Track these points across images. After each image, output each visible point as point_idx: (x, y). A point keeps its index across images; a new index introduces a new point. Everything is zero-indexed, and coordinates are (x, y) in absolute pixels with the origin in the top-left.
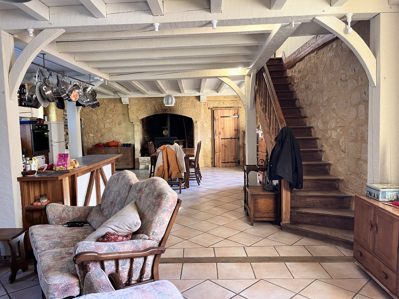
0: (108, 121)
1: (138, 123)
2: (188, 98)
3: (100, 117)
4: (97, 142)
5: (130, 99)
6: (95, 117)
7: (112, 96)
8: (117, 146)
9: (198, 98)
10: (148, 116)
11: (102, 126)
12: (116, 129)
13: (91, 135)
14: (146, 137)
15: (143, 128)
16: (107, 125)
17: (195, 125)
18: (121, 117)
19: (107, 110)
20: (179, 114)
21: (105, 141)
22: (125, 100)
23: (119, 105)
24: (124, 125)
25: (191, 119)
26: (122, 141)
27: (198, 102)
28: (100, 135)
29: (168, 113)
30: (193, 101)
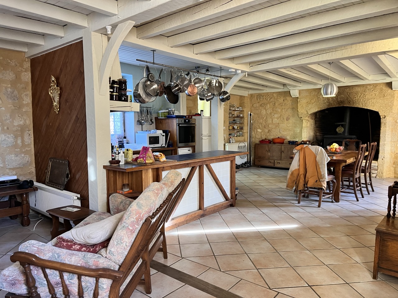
0: (276, 116)
1: (307, 118)
2: (375, 85)
3: (269, 111)
4: (264, 138)
5: (300, 92)
6: (264, 112)
7: (281, 89)
8: (283, 143)
9: (390, 85)
10: (319, 109)
11: (270, 121)
12: (284, 125)
13: (259, 130)
14: (318, 134)
15: (316, 124)
16: (276, 121)
17: (382, 121)
18: (290, 112)
19: (276, 104)
20: (360, 106)
21: (271, 137)
22: (295, 93)
23: (289, 98)
24: (292, 120)
25: (377, 113)
26: (289, 138)
27: (390, 90)
28: (267, 131)
29: (345, 106)
30: (382, 90)
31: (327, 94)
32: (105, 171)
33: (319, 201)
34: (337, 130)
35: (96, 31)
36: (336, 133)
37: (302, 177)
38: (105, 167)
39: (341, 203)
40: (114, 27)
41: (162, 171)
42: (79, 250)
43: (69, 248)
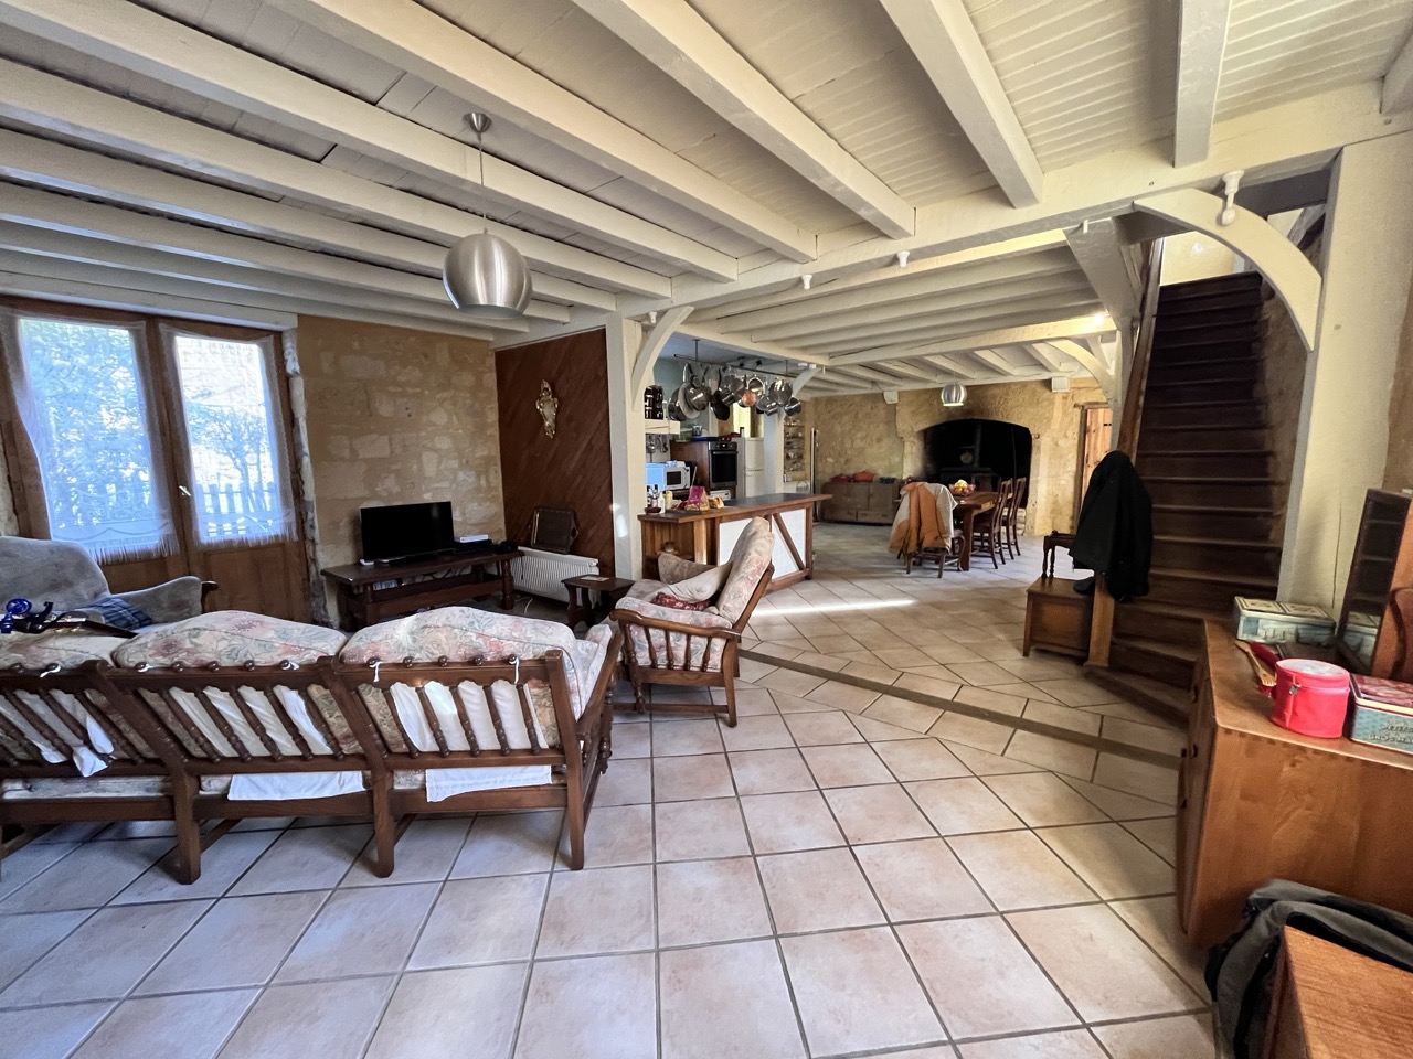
0: (859, 435)
1: (912, 439)
2: (1024, 385)
3: (848, 427)
4: (838, 472)
5: (900, 394)
6: (838, 429)
7: (870, 390)
8: (870, 481)
9: (1047, 384)
10: (932, 424)
11: (848, 444)
12: (873, 450)
13: (830, 460)
14: (929, 465)
15: (925, 448)
16: (858, 443)
17: (1034, 442)
18: (882, 427)
19: (860, 415)
20: (999, 418)
21: (851, 472)
22: (891, 397)
23: (881, 405)
24: (886, 443)
25: (1027, 429)
26: (881, 473)
27: (1047, 393)
28: (843, 460)
29: (975, 417)
30: (1034, 392)
31: (949, 400)
32: (639, 523)
33: (940, 571)
34: (962, 458)
35: (628, 318)
36: (961, 464)
37: (914, 532)
38: (640, 517)
39: (971, 571)
40: (661, 314)
41: (721, 522)
42: (683, 608)
43: (671, 605)
